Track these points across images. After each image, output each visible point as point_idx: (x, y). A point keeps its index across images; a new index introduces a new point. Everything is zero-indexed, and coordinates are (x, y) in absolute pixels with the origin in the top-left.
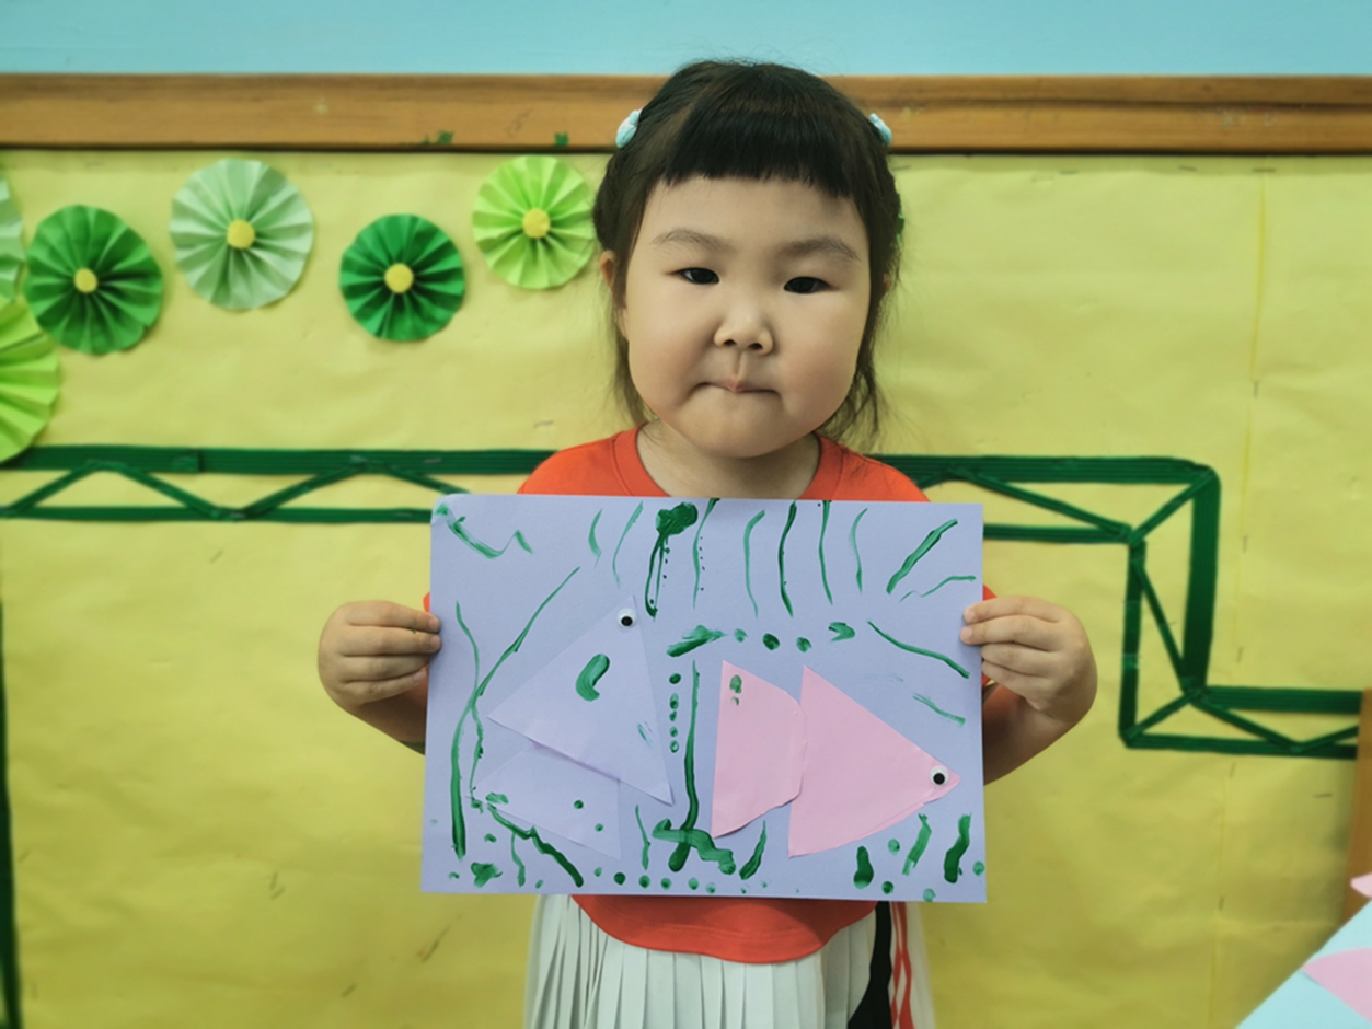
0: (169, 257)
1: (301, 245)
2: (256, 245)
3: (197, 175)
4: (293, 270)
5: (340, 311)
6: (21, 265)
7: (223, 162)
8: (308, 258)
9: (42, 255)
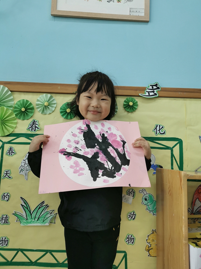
0: (36, 107)
1: (55, 106)
2: (48, 105)
3: (41, 96)
4: (53, 109)
5: (60, 115)
6: (13, 107)
7: (44, 95)
8: (56, 108)
9: (17, 106)
